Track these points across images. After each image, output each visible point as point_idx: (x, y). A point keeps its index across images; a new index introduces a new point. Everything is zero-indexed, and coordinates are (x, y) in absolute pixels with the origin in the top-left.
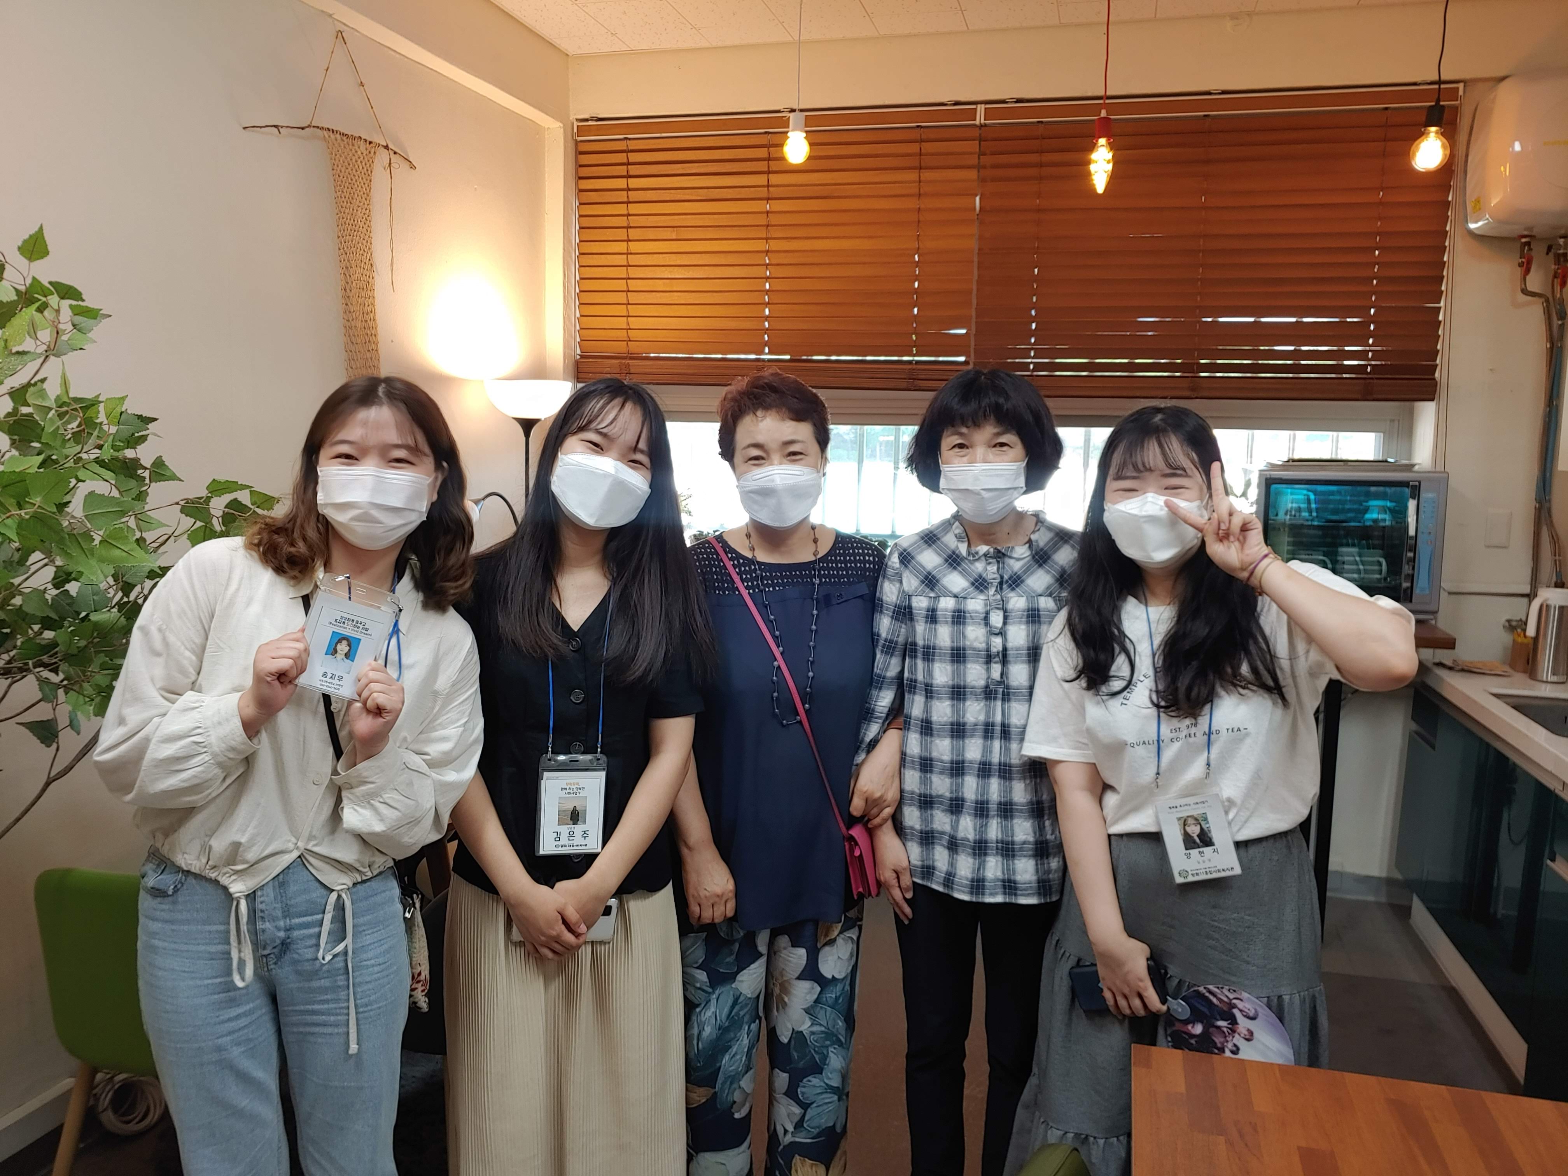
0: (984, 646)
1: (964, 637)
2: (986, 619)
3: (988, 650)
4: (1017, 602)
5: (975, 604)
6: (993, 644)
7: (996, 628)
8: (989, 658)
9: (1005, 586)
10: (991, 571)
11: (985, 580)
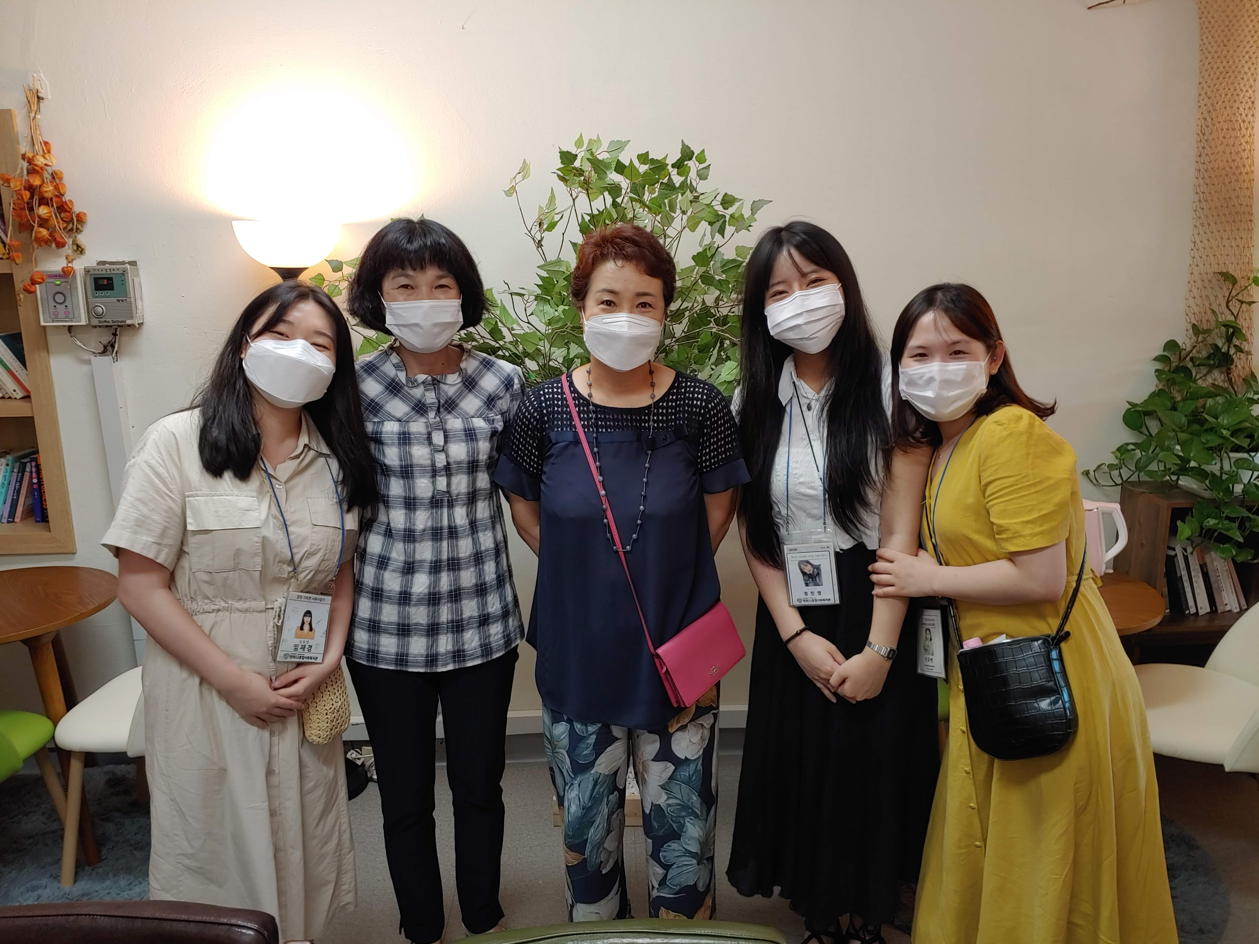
0: (429, 462)
1: (411, 456)
2: (429, 439)
3: (433, 465)
4: (455, 423)
5: (418, 427)
6: (437, 460)
7: (439, 446)
8: (434, 472)
9: (441, 410)
10: (430, 397)
11: (424, 405)
